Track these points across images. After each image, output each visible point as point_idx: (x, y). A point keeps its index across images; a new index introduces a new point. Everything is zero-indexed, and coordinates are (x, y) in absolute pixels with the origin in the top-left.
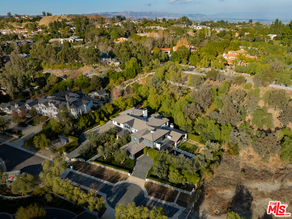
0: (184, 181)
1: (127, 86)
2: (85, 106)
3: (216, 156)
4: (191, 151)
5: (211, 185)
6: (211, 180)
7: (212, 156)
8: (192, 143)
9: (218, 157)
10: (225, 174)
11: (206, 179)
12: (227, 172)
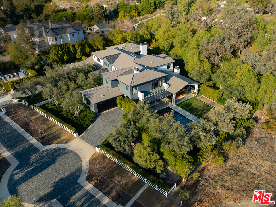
0: (160, 166)
1: (140, 22)
2: (68, 35)
3: (242, 128)
4: (198, 112)
5: (215, 182)
6: (219, 172)
7: (231, 126)
8: (205, 101)
9: (243, 130)
10: (252, 164)
11: (209, 168)
12: (257, 161)
